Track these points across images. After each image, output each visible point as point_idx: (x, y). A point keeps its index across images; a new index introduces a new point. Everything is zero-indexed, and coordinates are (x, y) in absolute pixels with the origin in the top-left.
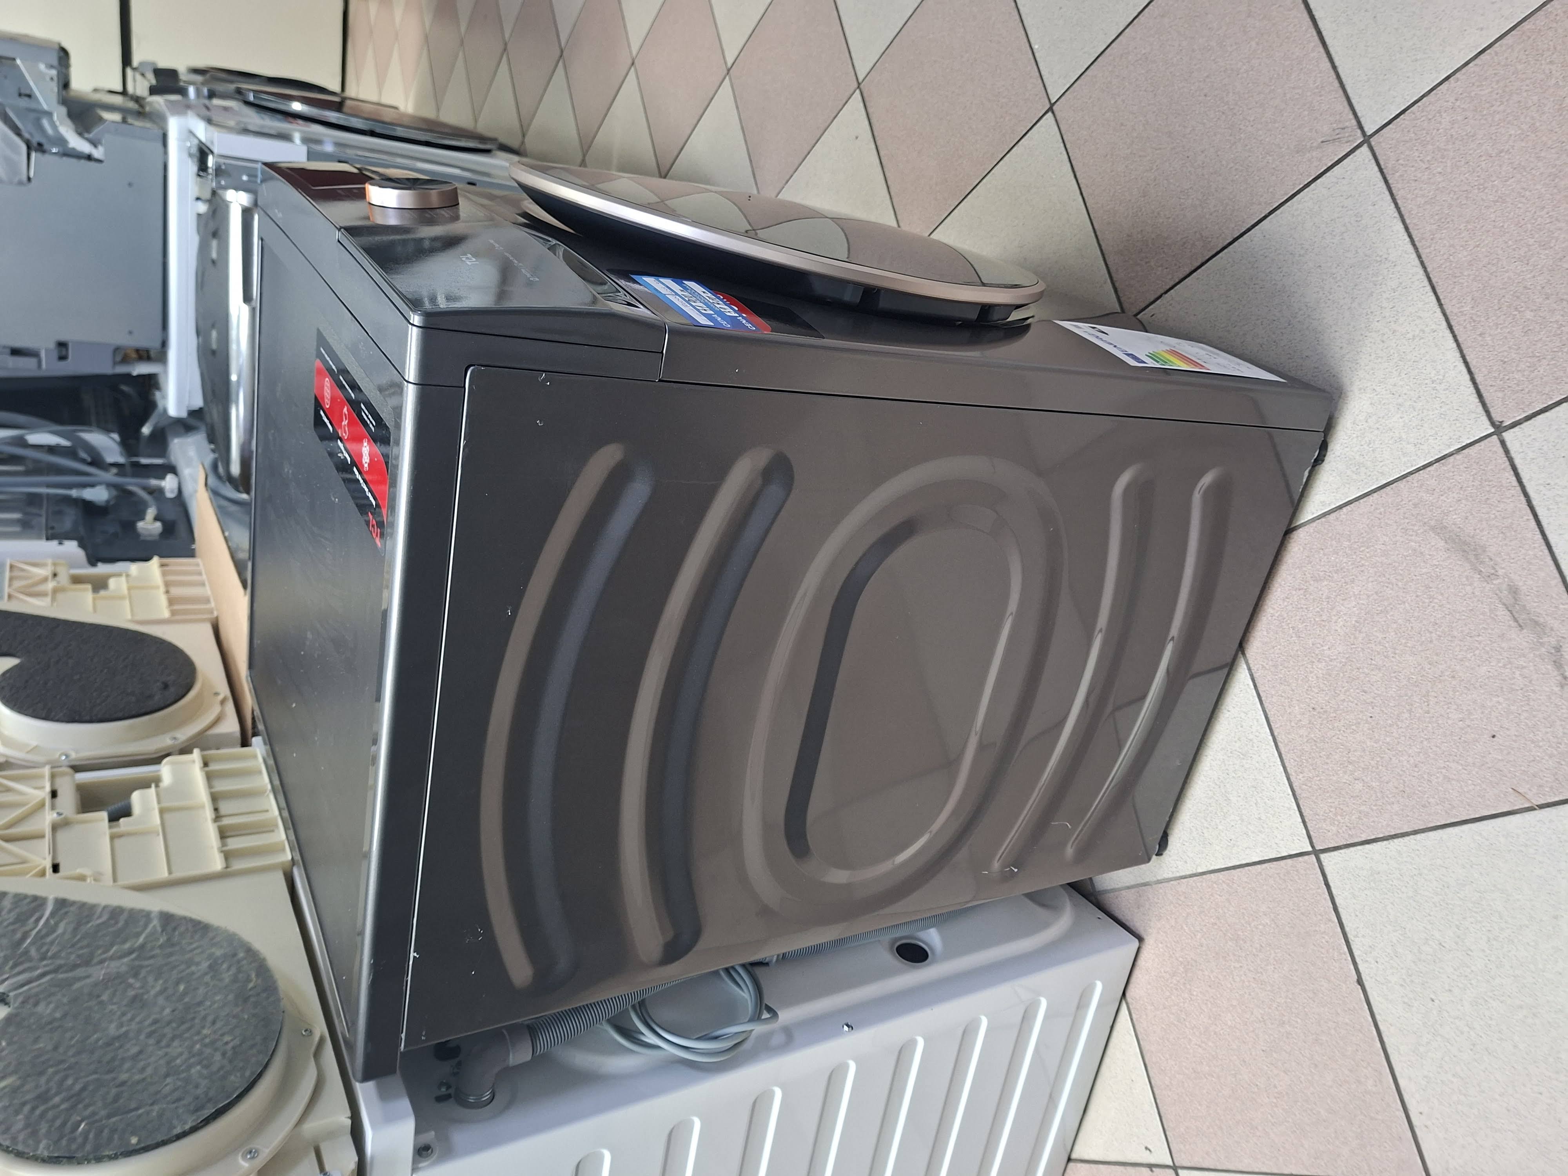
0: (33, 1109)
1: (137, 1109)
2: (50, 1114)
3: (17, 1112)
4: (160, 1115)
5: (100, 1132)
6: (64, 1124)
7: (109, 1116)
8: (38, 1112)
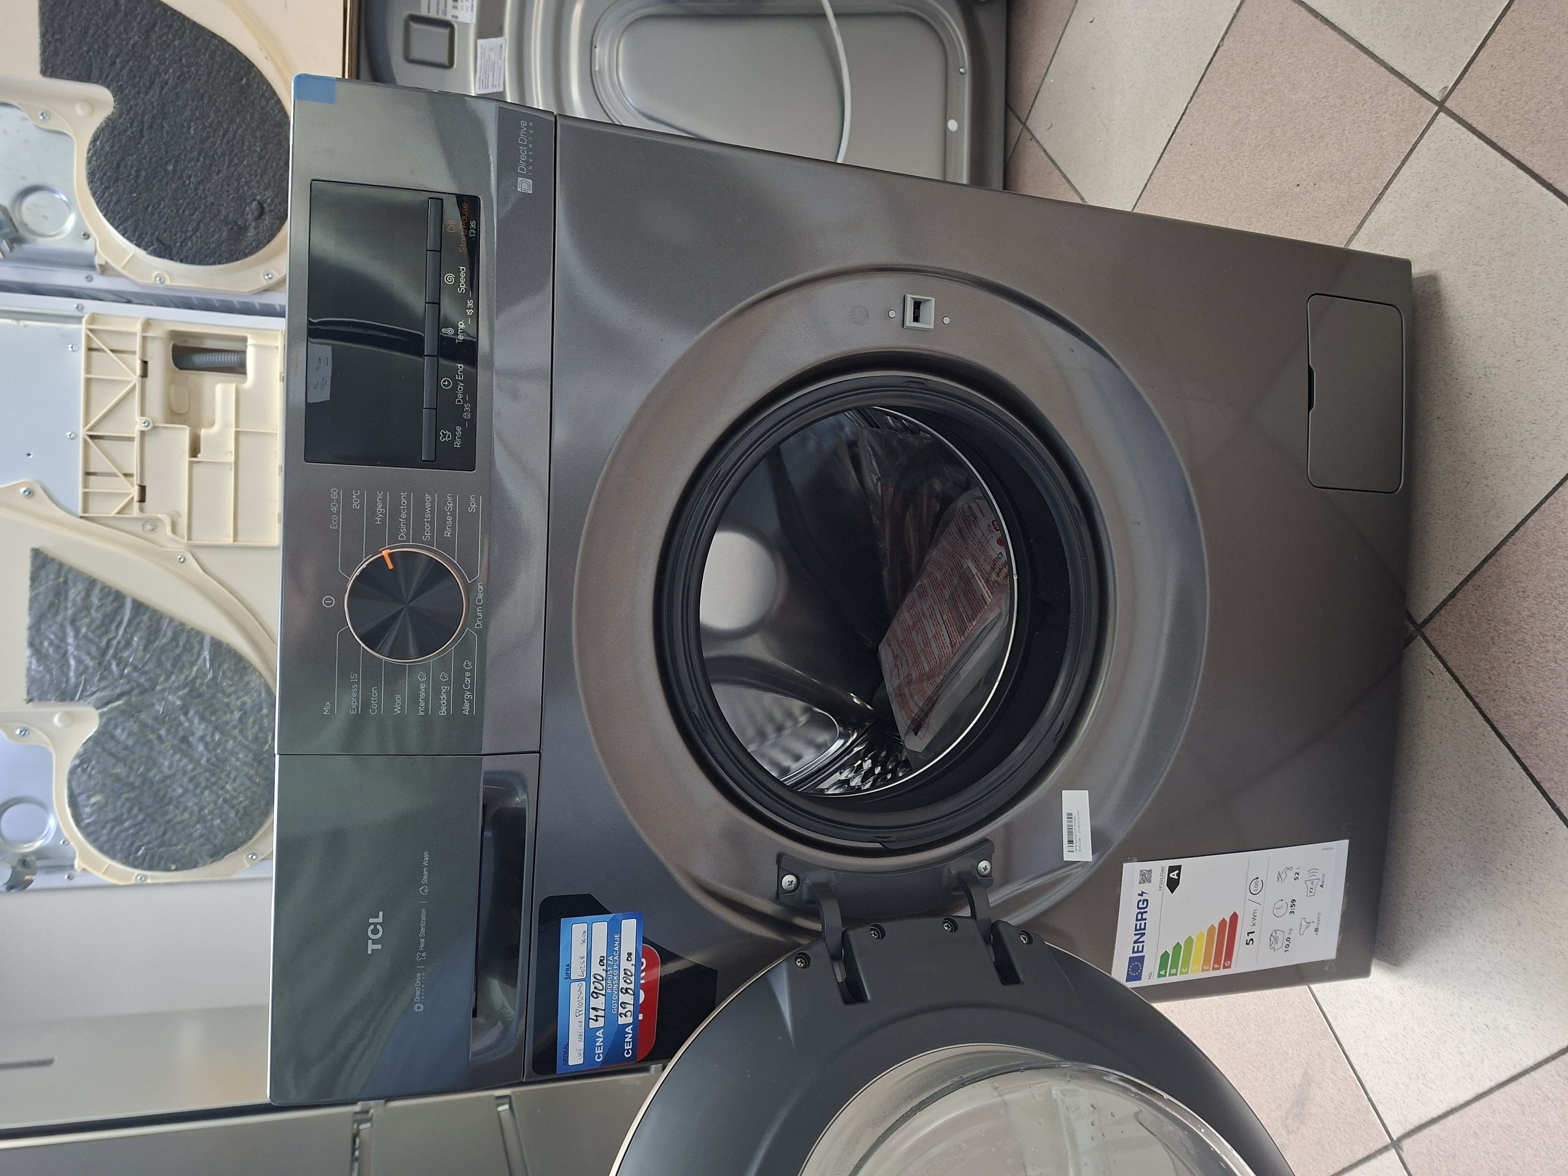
0: (113, 828)
1: (176, 845)
2: (123, 835)
3: (103, 827)
4: (191, 853)
5: (153, 857)
6: (132, 844)
7: (160, 846)
8: (115, 831)
